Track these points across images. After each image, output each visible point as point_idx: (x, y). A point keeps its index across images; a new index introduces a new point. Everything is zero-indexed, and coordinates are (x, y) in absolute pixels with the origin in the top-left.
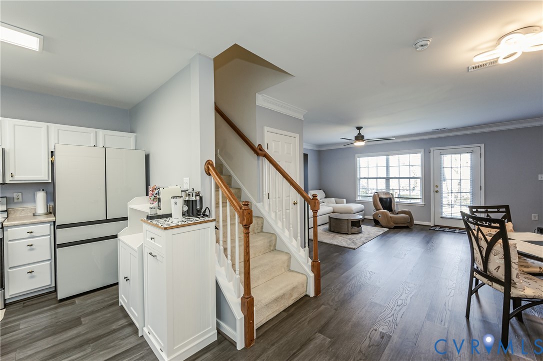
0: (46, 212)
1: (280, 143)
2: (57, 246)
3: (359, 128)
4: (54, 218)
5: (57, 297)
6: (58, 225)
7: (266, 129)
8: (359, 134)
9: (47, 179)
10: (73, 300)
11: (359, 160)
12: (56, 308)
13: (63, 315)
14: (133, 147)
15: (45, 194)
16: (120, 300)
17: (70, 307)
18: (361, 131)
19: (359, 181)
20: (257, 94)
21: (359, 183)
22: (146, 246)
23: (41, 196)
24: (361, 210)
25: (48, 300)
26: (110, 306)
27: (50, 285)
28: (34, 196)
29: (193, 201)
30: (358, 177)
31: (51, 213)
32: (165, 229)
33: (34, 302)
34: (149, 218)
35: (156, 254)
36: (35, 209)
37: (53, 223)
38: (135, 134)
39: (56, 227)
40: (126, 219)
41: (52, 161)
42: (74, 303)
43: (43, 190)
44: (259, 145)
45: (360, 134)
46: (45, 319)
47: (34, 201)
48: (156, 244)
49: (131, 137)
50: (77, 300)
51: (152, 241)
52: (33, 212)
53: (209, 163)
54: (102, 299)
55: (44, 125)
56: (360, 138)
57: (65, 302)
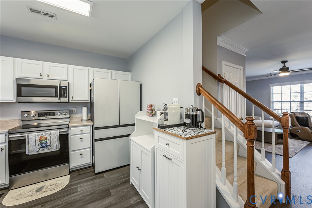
0: (87, 119)
1: (231, 73)
2: (94, 140)
3: (284, 62)
4: (92, 123)
5: (94, 171)
6: (95, 128)
7: (224, 62)
8: (283, 67)
9: (88, 100)
10: (103, 174)
11: (273, 88)
12: (94, 179)
13: (99, 185)
14: (130, 79)
15: (87, 109)
16: (131, 180)
17: (102, 180)
18: (286, 64)
19: (273, 104)
20: (218, 36)
21: (273, 105)
22: (157, 148)
23: (85, 109)
24: (277, 125)
25: (90, 172)
26: (125, 182)
27: (90, 163)
28: (82, 109)
29: (193, 115)
30: (272, 101)
31: (89, 120)
32: (187, 139)
33: (83, 172)
34: (160, 127)
35: (171, 158)
36: (82, 117)
37: (91, 126)
38: (131, 73)
39: (94, 128)
40: (134, 125)
41: (90, 89)
42: (103, 177)
43: (86, 106)
44: (219, 75)
45: (285, 66)
46: (90, 187)
47: (82, 113)
48: (170, 149)
49: (129, 75)
50: (105, 175)
51: (167, 147)
52: (81, 119)
53: (199, 85)
54: (118, 177)
55: (87, 68)
56: (285, 69)
57: (99, 175)
